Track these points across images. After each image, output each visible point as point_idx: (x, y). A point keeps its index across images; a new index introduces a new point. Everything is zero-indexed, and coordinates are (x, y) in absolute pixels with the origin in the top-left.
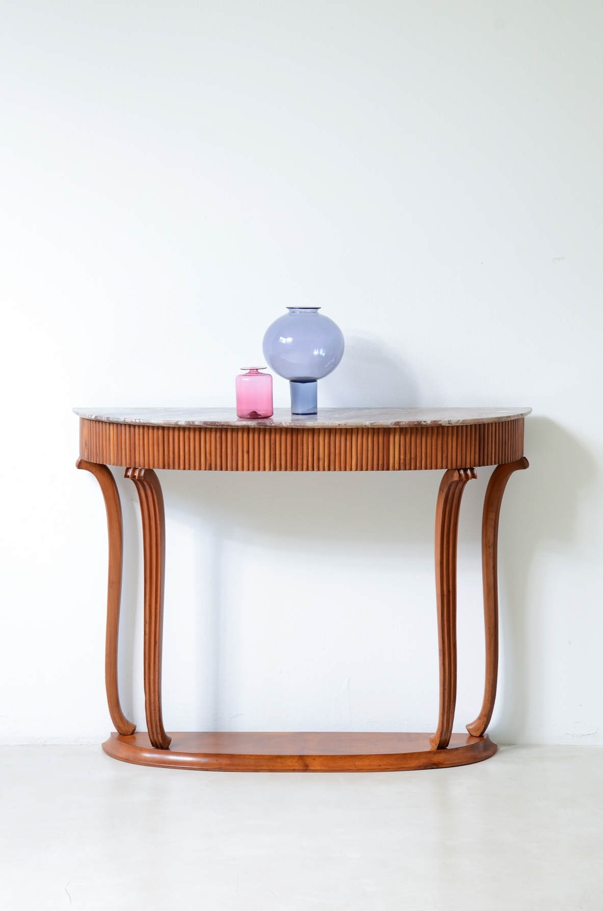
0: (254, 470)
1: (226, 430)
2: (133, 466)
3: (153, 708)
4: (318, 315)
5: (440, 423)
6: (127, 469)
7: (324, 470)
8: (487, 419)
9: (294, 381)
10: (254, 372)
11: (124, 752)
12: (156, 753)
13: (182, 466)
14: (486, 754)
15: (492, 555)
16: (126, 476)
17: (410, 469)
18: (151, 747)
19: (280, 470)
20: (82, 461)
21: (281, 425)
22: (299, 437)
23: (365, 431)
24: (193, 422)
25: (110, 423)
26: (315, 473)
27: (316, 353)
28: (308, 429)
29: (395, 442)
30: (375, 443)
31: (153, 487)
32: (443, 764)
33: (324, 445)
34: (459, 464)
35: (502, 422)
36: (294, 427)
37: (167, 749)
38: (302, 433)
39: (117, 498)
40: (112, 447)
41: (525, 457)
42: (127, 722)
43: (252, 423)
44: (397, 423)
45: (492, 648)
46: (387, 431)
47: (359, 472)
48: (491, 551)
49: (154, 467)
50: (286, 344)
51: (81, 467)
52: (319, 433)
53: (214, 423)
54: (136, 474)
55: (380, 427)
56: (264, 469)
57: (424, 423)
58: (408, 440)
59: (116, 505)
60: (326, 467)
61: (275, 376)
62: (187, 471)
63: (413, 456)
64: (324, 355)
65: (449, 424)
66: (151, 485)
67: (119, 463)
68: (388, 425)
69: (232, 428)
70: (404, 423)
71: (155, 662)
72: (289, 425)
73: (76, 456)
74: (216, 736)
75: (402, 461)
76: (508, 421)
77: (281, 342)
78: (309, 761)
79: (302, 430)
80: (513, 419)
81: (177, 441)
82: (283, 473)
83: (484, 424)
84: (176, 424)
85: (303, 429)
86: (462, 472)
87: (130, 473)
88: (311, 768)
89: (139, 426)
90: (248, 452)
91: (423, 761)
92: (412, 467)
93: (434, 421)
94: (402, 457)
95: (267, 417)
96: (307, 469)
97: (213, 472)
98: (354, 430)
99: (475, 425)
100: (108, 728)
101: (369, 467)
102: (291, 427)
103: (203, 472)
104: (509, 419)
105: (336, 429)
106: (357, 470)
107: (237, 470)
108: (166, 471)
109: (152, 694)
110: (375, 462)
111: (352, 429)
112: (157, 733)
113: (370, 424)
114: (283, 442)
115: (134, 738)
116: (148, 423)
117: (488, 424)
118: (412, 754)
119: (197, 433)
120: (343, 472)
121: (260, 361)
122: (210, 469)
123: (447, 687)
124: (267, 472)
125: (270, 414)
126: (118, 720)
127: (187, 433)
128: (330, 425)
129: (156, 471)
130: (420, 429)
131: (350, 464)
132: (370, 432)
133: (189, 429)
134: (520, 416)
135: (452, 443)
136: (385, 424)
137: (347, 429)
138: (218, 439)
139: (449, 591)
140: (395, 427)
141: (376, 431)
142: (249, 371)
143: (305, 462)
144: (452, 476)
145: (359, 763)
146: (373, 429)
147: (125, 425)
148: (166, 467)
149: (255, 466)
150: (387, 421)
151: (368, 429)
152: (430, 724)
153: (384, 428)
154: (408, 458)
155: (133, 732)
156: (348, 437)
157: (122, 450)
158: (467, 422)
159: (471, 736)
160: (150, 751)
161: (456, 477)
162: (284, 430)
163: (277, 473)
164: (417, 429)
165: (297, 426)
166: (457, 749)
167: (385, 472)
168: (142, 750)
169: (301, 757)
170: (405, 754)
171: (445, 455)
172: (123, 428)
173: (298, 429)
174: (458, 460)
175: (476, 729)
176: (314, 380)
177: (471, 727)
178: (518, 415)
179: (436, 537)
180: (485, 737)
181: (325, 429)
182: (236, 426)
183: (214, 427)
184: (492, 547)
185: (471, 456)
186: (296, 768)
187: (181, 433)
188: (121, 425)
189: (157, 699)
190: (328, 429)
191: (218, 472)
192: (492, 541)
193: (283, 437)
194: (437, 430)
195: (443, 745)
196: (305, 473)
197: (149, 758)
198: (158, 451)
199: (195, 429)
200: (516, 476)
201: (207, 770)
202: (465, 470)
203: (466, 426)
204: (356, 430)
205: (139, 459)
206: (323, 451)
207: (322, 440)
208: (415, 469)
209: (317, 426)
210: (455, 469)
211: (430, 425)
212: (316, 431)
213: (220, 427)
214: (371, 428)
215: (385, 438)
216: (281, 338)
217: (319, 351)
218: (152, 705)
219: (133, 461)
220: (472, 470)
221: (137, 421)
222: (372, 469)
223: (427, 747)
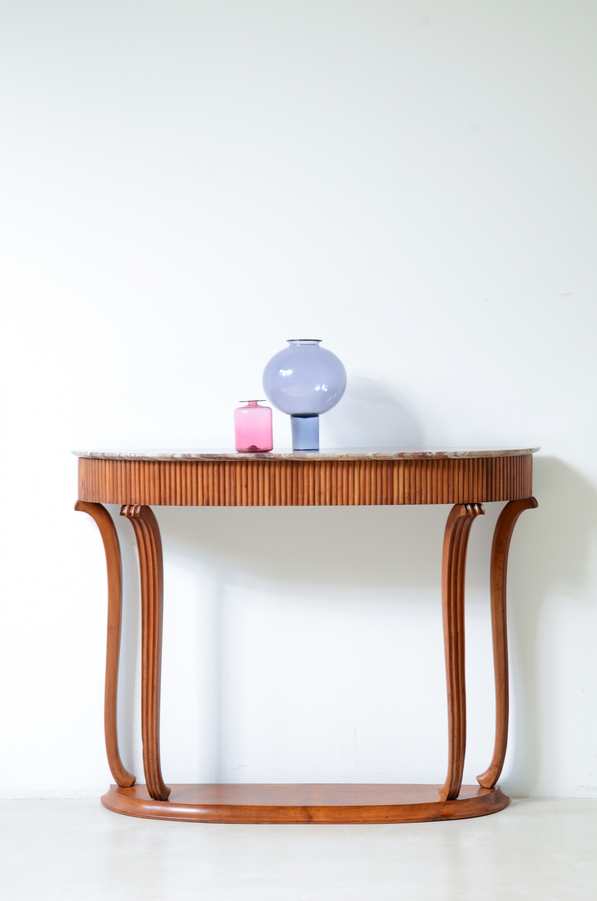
0: (252, 504)
1: (224, 463)
2: (129, 503)
3: (151, 757)
4: (319, 347)
5: (446, 454)
6: (123, 507)
7: (325, 504)
8: (495, 452)
9: (295, 416)
10: (253, 404)
11: (123, 804)
12: (155, 805)
13: (178, 502)
14: (498, 806)
15: (501, 598)
16: (122, 514)
17: (415, 503)
18: (151, 799)
19: (280, 504)
20: (80, 502)
21: (280, 457)
22: (300, 470)
23: (367, 463)
24: (189, 455)
25: (105, 460)
26: (317, 507)
27: (317, 388)
28: (309, 461)
29: (399, 475)
30: (379, 476)
31: (149, 525)
32: (452, 815)
33: (326, 479)
34: (466, 498)
35: (510, 457)
36: (294, 459)
37: (166, 800)
38: (302, 466)
39: (115, 540)
40: (108, 485)
41: (533, 497)
42: (127, 774)
43: (251, 456)
44: (401, 455)
45: (503, 695)
46: (390, 464)
47: (362, 507)
48: (500, 594)
49: (150, 504)
50: (287, 377)
51: (78, 508)
52: (320, 466)
53: (210, 456)
54: (132, 512)
55: (383, 459)
56: (264, 504)
57: (429, 455)
58: (412, 473)
59: (115, 548)
60: (328, 502)
61: (275, 410)
62: (184, 507)
63: (418, 490)
64: (326, 390)
65: (455, 455)
66: (148, 522)
67: (115, 500)
68: (391, 457)
69: (230, 462)
70: (408, 455)
71: (152, 708)
72: (288, 456)
73: (75, 498)
74: (219, 788)
75: (406, 495)
76: (516, 457)
77: (281, 374)
78: (312, 812)
79: (302, 463)
80: (521, 453)
81: (174, 474)
82: (283, 507)
83: (492, 458)
84: (172, 457)
85: (304, 462)
86: (469, 507)
87: (125, 511)
88: (315, 819)
89: (135, 461)
90: (247, 486)
91: (432, 812)
92: (417, 501)
93: (440, 453)
94: (406, 491)
95: (266, 451)
96: (308, 504)
97: (210, 508)
98: (356, 463)
99: (483, 459)
100: (107, 781)
101: (373, 501)
102: (291, 459)
103: (200, 507)
104: (517, 454)
105: (337, 461)
106: (359, 504)
107: (236, 505)
108: (162, 507)
109: (150, 742)
110: (379, 496)
111: (354, 461)
112: (155, 783)
113: (372, 455)
114: (282, 475)
115: (134, 790)
116: (143, 457)
117: (496, 458)
118: (421, 805)
119: (194, 467)
120: (345, 507)
121: (259, 394)
122: (208, 504)
123: (456, 734)
124: (266, 507)
125: (269, 449)
126: (117, 771)
127: (183, 467)
128: (331, 456)
129: (152, 507)
130: (425, 461)
131: (352, 498)
132: (373, 464)
133: (186, 463)
134: (529, 451)
135: (459, 477)
136: (388, 455)
137: (349, 461)
138: (216, 473)
139: (457, 634)
140: (399, 459)
141: (379, 464)
142: (248, 403)
143: (306, 496)
144: (459, 511)
145: (365, 814)
146: (377, 461)
147: (121, 461)
148: (162, 503)
149: (253, 501)
150: (390, 452)
151: (371, 461)
152: (440, 775)
153: (388, 461)
154: (412, 492)
155: (133, 784)
156: (351, 470)
157: (117, 486)
158: (474, 454)
159: (482, 787)
160: (148, 803)
161: (463, 512)
162: (284, 462)
163: (277, 507)
164: (422, 461)
165: (296, 458)
166: (467, 800)
167: (389, 506)
168: (141, 801)
169: (305, 808)
170: (413, 805)
171: (451, 489)
172: (119, 464)
173: (298, 461)
174: (465, 495)
175: (487, 780)
176: (315, 415)
177: (482, 778)
178: (527, 450)
179: (443, 577)
180: (496, 789)
181: (326, 462)
182: (234, 459)
183: (211, 460)
184: (501, 589)
185: (479, 491)
186: (299, 819)
187: (178, 468)
188: (117, 461)
189: (155, 748)
190: (329, 461)
191: (216, 508)
192: (500, 584)
193: (283, 470)
194: (443, 463)
195: (452, 796)
196: (305, 507)
197: (147, 810)
198: (154, 487)
199: (191, 463)
200: (526, 517)
201: (207, 822)
202: (473, 505)
203: (473, 459)
204: (359, 462)
205: (135, 496)
206: (324, 485)
207: (323, 472)
208: (421, 503)
209: (318, 458)
210: (462, 504)
211: (435, 457)
212: (317, 464)
213: (217, 460)
214: (375, 460)
215: (389, 471)
216: (281, 371)
217: (321, 387)
218: (150, 754)
219: (129, 498)
220: (479, 505)
221: (133, 455)
222: (376, 504)
223: (437, 798)
